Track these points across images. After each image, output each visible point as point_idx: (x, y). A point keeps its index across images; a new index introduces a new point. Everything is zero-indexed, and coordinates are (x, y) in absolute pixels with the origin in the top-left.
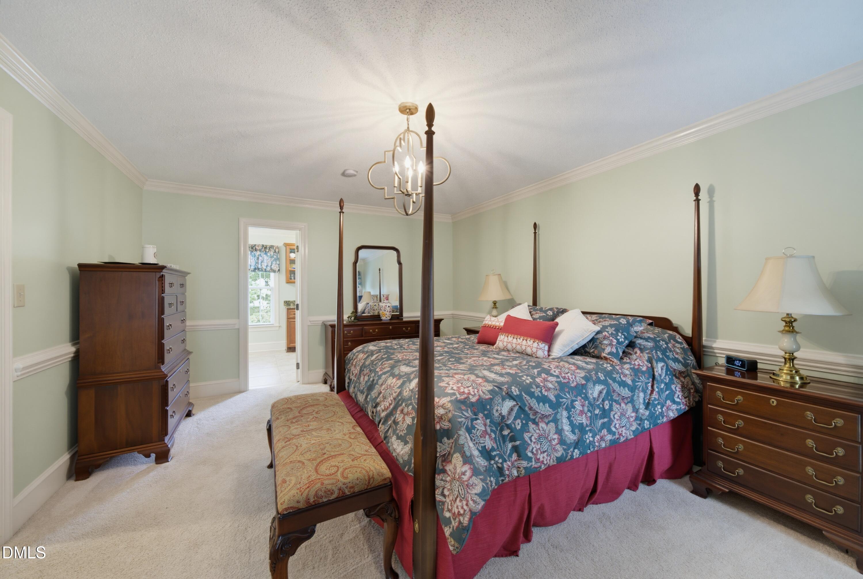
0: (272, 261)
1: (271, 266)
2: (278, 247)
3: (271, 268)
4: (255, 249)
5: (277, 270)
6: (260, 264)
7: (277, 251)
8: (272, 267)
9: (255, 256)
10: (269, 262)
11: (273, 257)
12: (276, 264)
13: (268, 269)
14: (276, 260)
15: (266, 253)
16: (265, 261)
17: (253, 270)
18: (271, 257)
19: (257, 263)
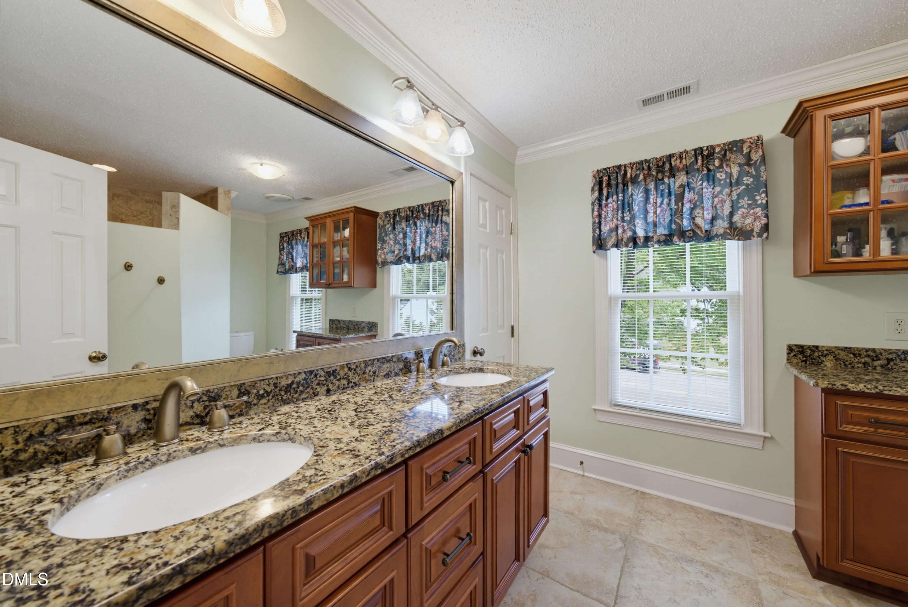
0: (735, 197)
1: (731, 214)
2: (758, 142)
3: (731, 223)
4: (671, 168)
5: (757, 227)
6: (686, 215)
7: (756, 156)
8: (736, 218)
9: (670, 194)
10: (723, 202)
11: (738, 182)
12: (754, 205)
13: (721, 225)
14: (750, 192)
15: (710, 178)
16: (707, 204)
17: (662, 238)
18: (731, 184)
19: (678, 213)
